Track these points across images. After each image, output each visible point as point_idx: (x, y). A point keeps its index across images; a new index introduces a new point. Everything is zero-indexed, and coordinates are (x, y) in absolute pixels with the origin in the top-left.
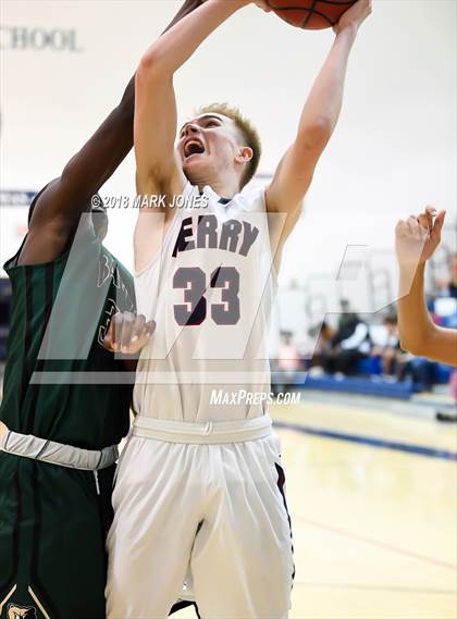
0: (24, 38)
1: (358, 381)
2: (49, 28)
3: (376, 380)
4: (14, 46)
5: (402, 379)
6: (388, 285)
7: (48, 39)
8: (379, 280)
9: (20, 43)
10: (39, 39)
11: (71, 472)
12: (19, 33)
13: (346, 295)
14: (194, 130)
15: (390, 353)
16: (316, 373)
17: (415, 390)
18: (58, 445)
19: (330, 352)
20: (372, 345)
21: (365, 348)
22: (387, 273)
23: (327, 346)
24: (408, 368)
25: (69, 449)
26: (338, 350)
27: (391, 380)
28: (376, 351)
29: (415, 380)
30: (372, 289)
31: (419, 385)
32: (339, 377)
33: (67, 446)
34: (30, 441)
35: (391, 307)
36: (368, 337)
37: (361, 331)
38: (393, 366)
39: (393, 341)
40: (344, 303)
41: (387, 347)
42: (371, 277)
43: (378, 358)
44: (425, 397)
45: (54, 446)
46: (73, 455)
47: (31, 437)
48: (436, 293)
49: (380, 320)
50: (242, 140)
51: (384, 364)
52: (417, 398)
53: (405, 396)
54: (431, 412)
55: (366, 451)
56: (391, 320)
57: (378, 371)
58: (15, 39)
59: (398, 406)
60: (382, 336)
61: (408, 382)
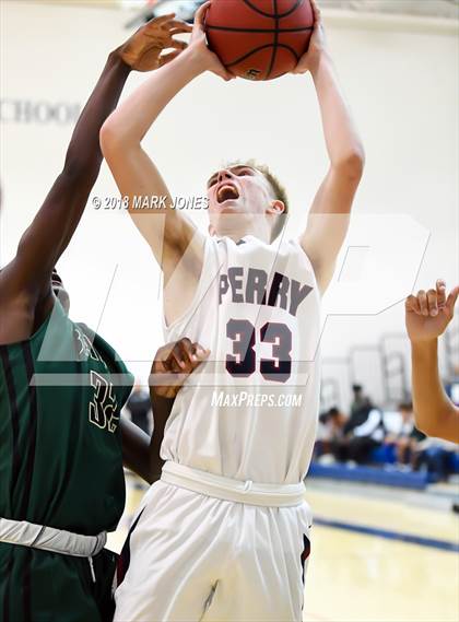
0: (27, 111)
1: (371, 470)
2: (53, 102)
3: (389, 469)
4: (17, 118)
5: (416, 468)
6: (402, 370)
7: (53, 113)
8: (394, 365)
9: (23, 117)
10: (43, 113)
11: (67, 559)
12: (23, 107)
13: (359, 380)
14: (229, 177)
15: (404, 441)
16: (327, 461)
17: (430, 480)
18: (55, 531)
19: (341, 439)
20: (386, 433)
21: (378, 436)
22: (402, 357)
23: (339, 433)
24: (424, 457)
25: (66, 534)
26: (351, 437)
27: (406, 469)
28: (390, 439)
29: (431, 469)
30: (386, 374)
31: (435, 475)
32: (351, 465)
33: (64, 532)
34: (24, 527)
35: (406, 393)
36: (381, 424)
37: (374, 417)
38: (407, 455)
39: (408, 429)
40: (357, 389)
41: (401, 434)
42: (385, 361)
43: (392, 446)
44: (440, 487)
45: (50, 532)
46: (69, 541)
47: (25, 523)
48: (452, 380)
49: (394, 406)
50: (273, 194)
51: (398, 452)
52: (433, 488)
53: (420, 486)
54: (448, 504)
55: (378, 544)
56: (406, 407)
57: (392, 460)
58: (18, 111)
59: (412, 496)
60: (397, 424)
61: (423, 472)
